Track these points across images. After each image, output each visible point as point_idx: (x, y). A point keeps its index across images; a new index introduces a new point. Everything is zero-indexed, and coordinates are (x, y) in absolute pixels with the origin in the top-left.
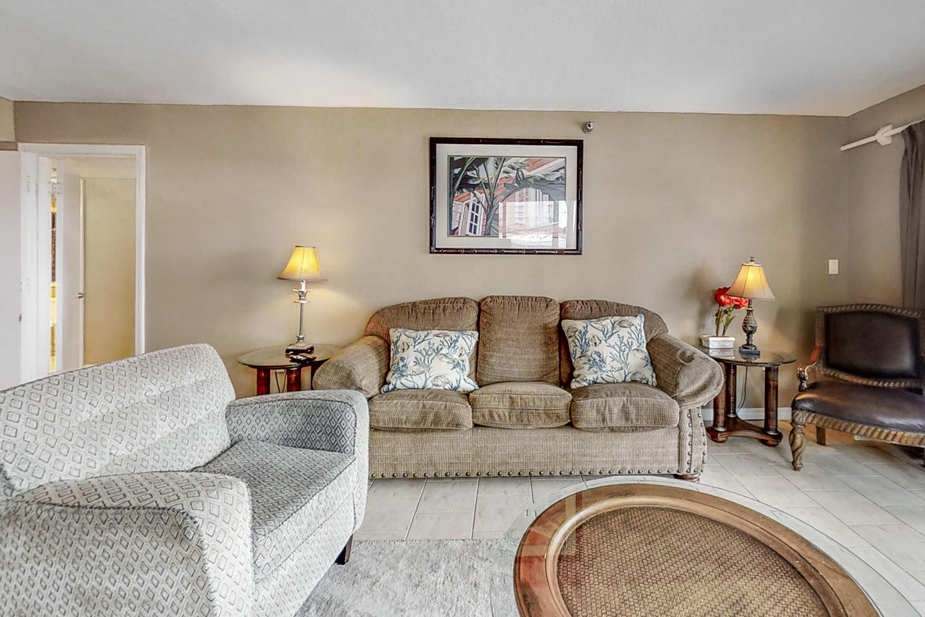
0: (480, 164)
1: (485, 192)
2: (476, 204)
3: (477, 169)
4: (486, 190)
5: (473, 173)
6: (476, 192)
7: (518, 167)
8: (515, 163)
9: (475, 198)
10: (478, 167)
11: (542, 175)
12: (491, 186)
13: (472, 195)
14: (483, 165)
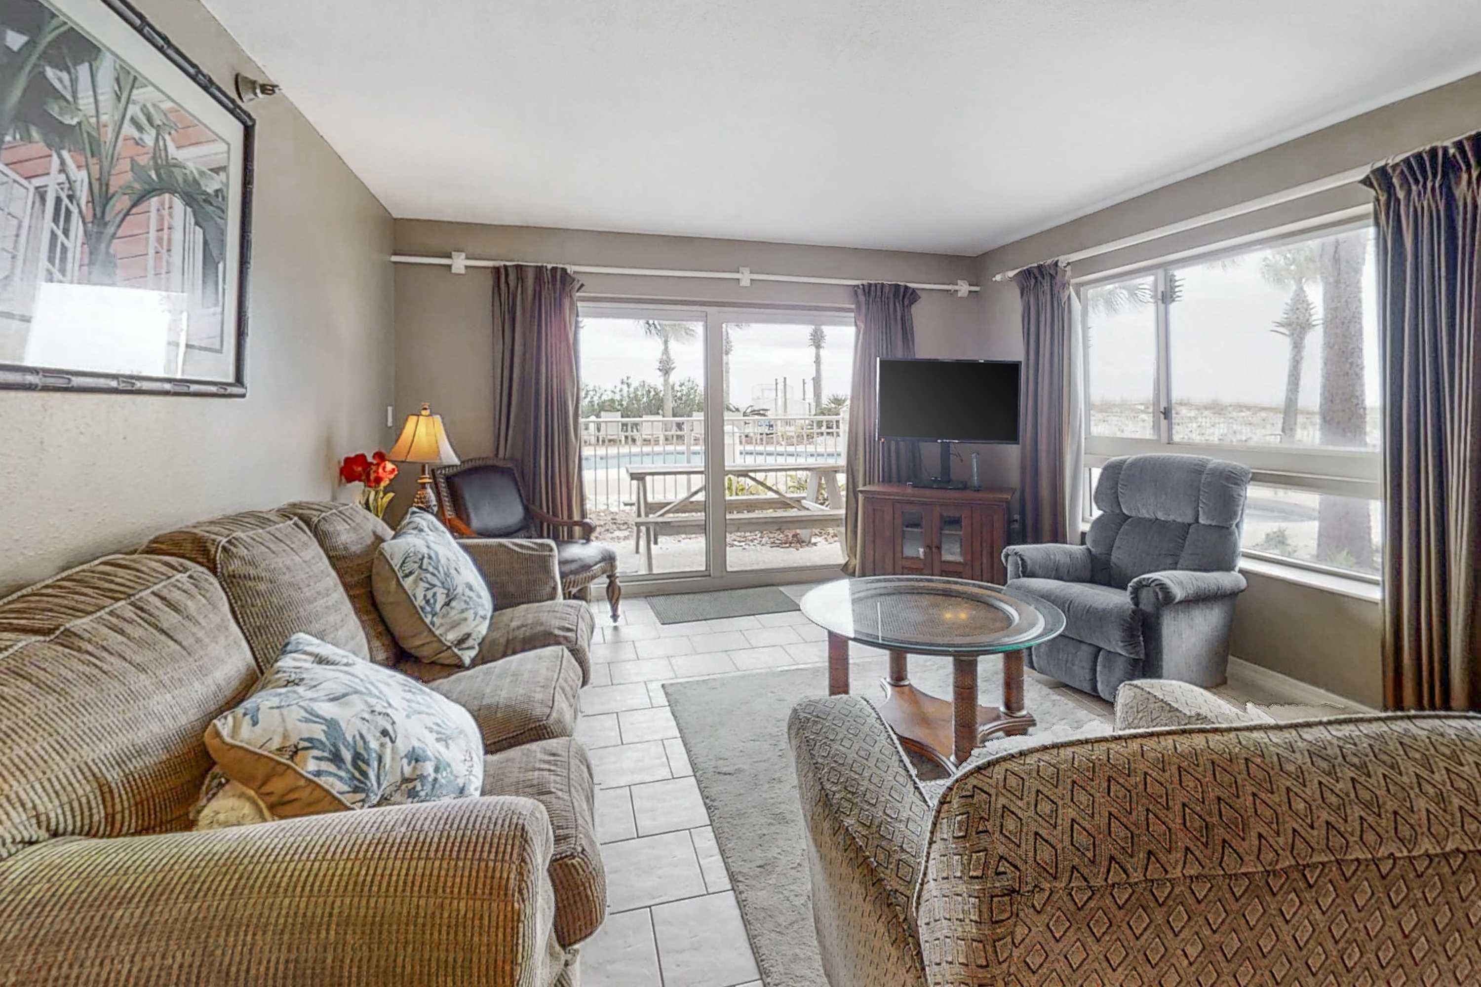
0: (83, 62)
1: (87, 166)
2: (66, 201)
3: (72, 70)
4: (91, 161)
5: (60, 80)
6: (65, 154)
7: (159, 123)
8: (154, 105)
9: (62, 178)
10: (75, 65)
11: (197, 169)
12: (104, 154)
13: (55, 161)
14: (87, 64)
